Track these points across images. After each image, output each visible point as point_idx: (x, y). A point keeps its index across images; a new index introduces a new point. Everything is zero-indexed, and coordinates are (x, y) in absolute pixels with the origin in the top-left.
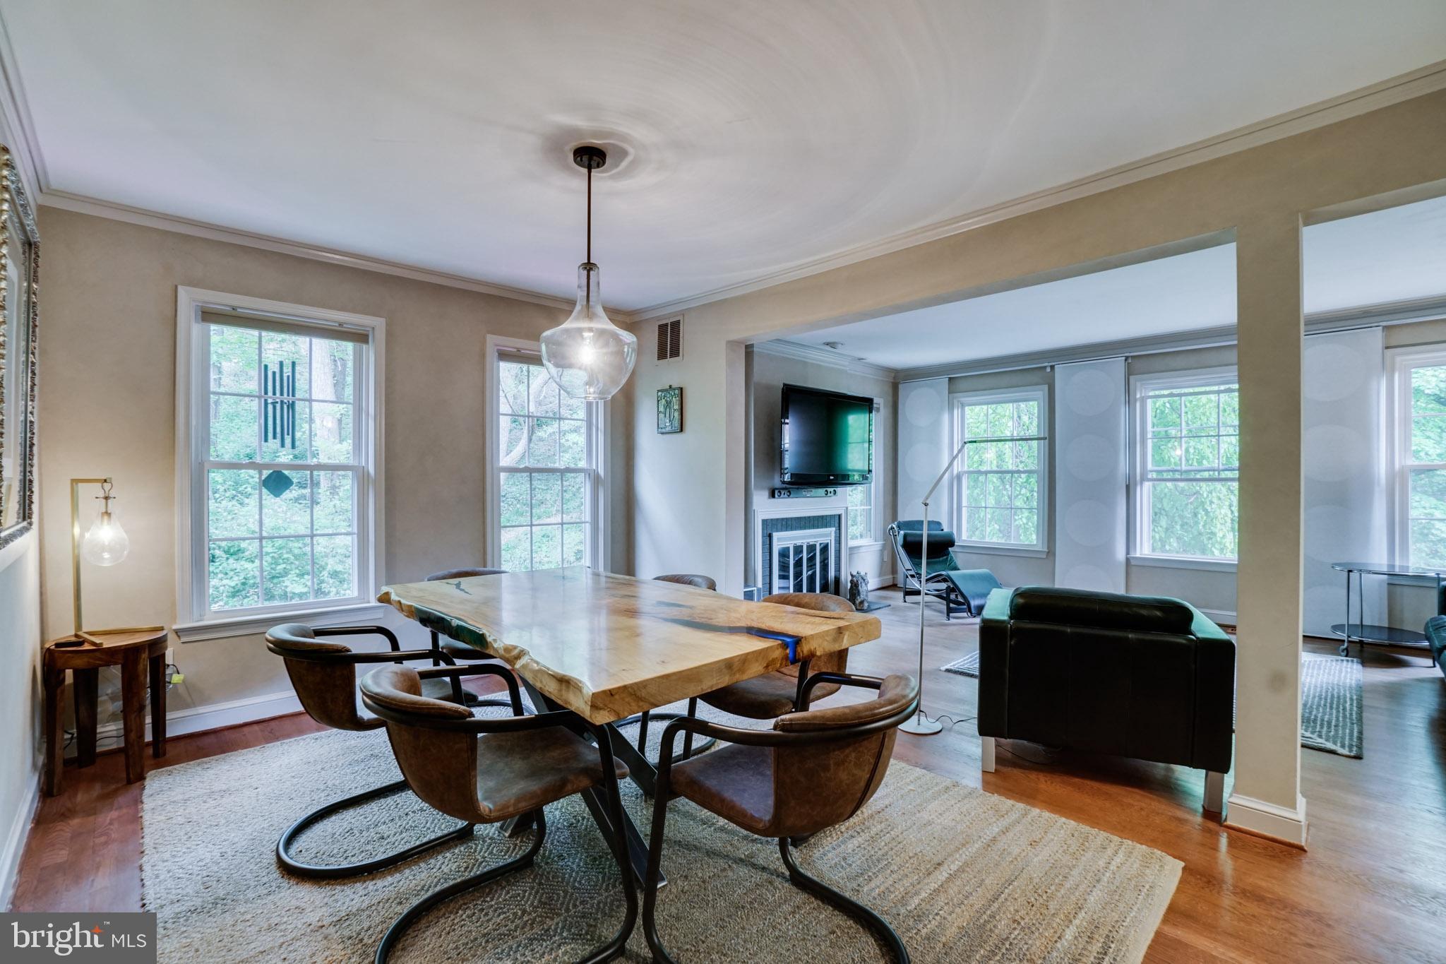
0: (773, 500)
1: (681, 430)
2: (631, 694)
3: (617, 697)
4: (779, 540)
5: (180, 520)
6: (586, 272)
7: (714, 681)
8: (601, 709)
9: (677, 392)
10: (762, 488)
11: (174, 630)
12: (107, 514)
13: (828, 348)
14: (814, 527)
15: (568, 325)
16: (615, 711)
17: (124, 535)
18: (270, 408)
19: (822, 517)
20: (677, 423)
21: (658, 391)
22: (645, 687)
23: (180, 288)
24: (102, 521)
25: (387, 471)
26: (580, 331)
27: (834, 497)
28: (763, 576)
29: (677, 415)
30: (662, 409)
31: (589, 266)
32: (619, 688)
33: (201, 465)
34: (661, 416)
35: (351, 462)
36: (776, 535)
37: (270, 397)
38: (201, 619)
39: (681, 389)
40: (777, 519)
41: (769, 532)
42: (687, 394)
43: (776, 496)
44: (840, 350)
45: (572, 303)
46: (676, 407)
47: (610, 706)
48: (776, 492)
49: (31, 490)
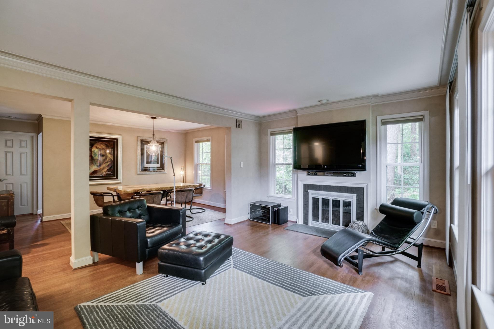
36: (310, 192)
49: (165, 167)
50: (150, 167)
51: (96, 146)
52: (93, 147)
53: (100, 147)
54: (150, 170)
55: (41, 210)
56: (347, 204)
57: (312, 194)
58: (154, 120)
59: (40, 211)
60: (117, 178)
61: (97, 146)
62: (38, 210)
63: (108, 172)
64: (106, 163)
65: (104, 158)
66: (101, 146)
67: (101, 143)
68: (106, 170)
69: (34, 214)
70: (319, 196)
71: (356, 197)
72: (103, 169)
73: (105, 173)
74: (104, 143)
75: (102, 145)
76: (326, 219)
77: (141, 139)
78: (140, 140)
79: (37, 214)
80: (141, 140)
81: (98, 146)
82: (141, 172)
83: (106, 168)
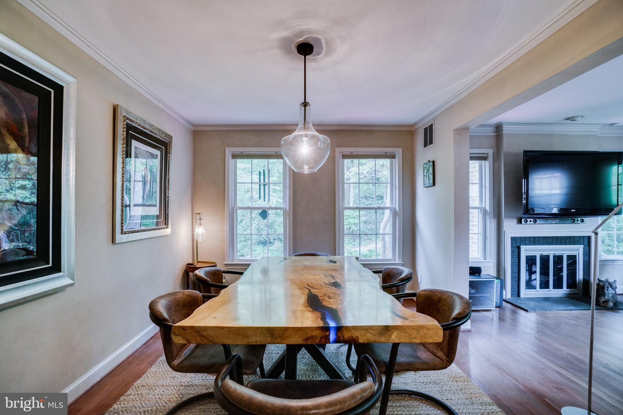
0: (520, 225)
1: (434, 184)
2: (196, 331)
3: (187, 331)
4: (526, 250)
5: (226, 227)
6: (303, 108)
7: (258, 339)
8: (178, 335)
9: (431, 163)
10: (512, 217)
11: (224, 264)
12: (200, 224)
13: (569, 121)
14: (561, 243)
16: (186, 338)
17: (205, 231)
18: (262, 187)
19: (570, 237)
20: (431, 181)
21: (424, 164)
22: (206, 330)
23: (226, 148)
24: (199, 227)
25: (293, 209)
26: (301, 136)
27: (582, 224)
28: (512, 272)
29: (431, 176)
30: (425, 174)
31: (305, 104)
32: (189, 327)
33: (233, 209)
34: (425, 177)
35: (282, 206)
36: (523, 248)
37: (262, 183)
38: (233, 261)
39: (434, 162)
40: (525, 237)
41: (518, 245)
42: (436, 163)
43: (523, 222)
44: (579, 120)
46: (431, 172)
47: (183, 335)
48: (523, 220)
49: (168, 216)
56: (572, 260)
57: (526, 251)
58: (305, 58)
70: (535, 253)
71: (582, 248)
76: (545, 285)
77: (129, 118)
78: (124, 120)
80: (127, 119)
82: (125, 233)
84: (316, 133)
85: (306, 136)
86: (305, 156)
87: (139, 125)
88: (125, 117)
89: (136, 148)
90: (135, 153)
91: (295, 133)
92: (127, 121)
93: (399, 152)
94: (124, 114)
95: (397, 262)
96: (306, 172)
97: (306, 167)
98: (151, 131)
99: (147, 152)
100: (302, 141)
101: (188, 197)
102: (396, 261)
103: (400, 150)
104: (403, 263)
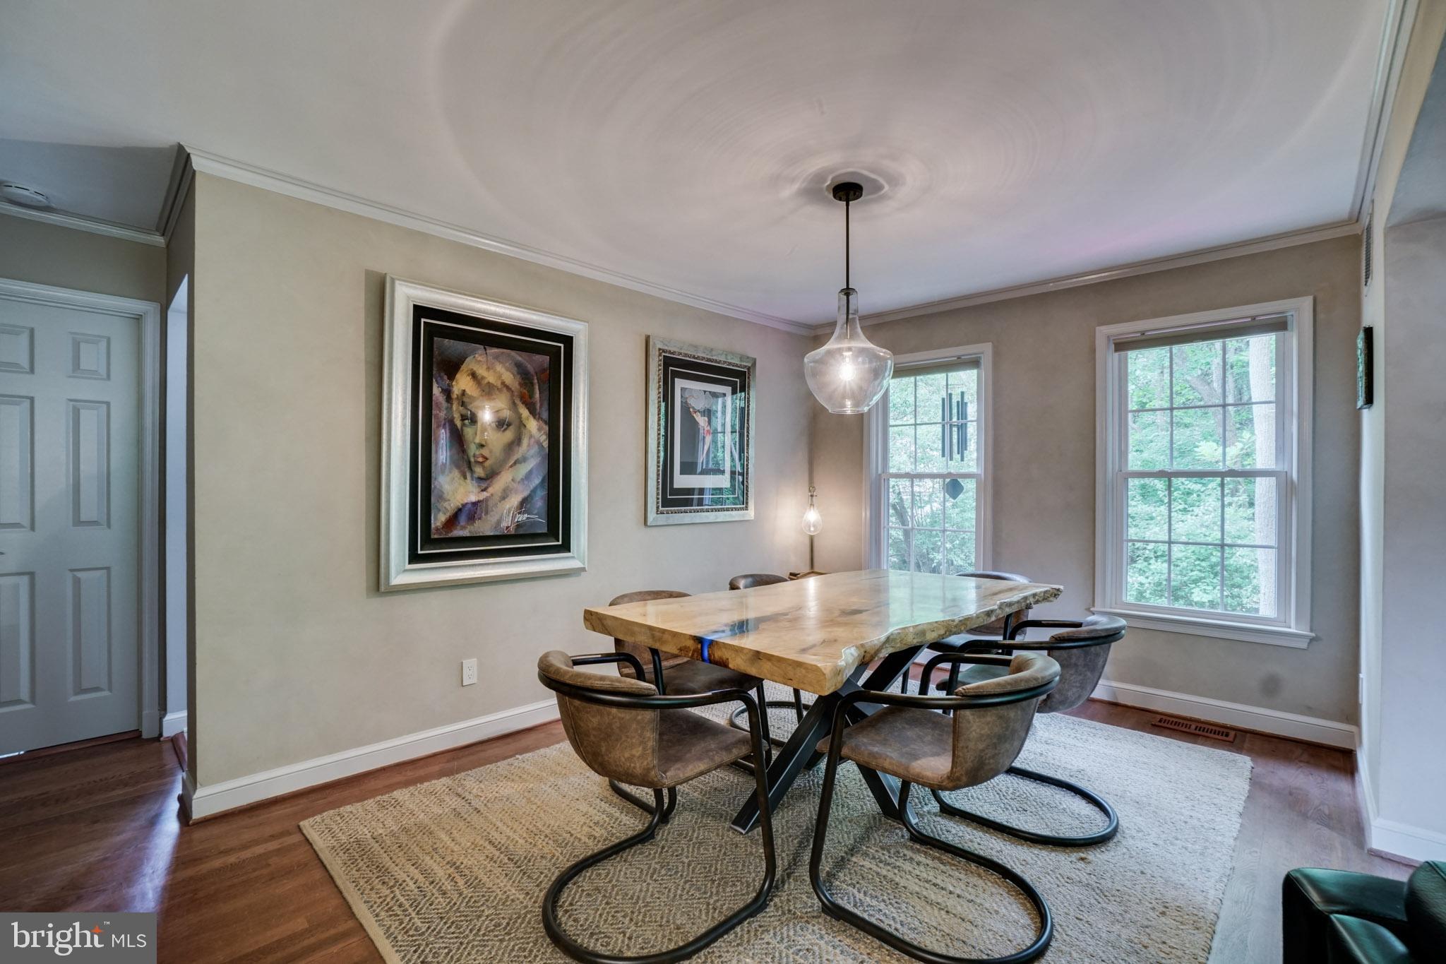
1: (1370, 400)
6: (845, 297)
9: (1363, 336)
12: (812, 506)
15: (831, 345)
20: (1363, 391)
24: (810, 510)
26: (840, 351)
29: (1363, 375)
31: (848, 291)
35: (974, 471)
39: (1370, 331)
45: (833, 324)
49: (747, 490)
50: (701, 491)
51: (471, 367)
52: (458, 376)
53: (490, 378)
54: (706, 502)
55: (184, 714)
58: (848, 205)
59: (175, 721)
60: (566, 547)
61: (475, 369)
62: (165, 715)
63: (526, 515)
64: (515, 463)
65: (509, 435)
66: (495, 371)
67: (496, 357)
68: (515, 500)
69: (145, 736)
72: (504, 496)
73: (514, 517)
74: (509, 355)
75: (499, 368)
77: (666, 348)
78: (660, 355)
79: (161, 735)
80: (664, 351)
81: (481, 371)
82: (662, 513)
83: (516, 492)
84: (870, 345)
85: (849, 349)
86: (848, 387)
87: (686, 355)
88: (660, 349)
89: (683, 390)
90: (682, 397)
91: (826, 347)
92: (663, 354)
93: (1301, 309)
94: (659, 346)
95: (1293, 630)
96: (849, 412)
97: (849, 403)
98: (709, 360)
99: (705, 392)
100: (844, 358)
101: (801, 456)
102: (1290, 628)
103: (1306, 303)
104: (1313, 635)
